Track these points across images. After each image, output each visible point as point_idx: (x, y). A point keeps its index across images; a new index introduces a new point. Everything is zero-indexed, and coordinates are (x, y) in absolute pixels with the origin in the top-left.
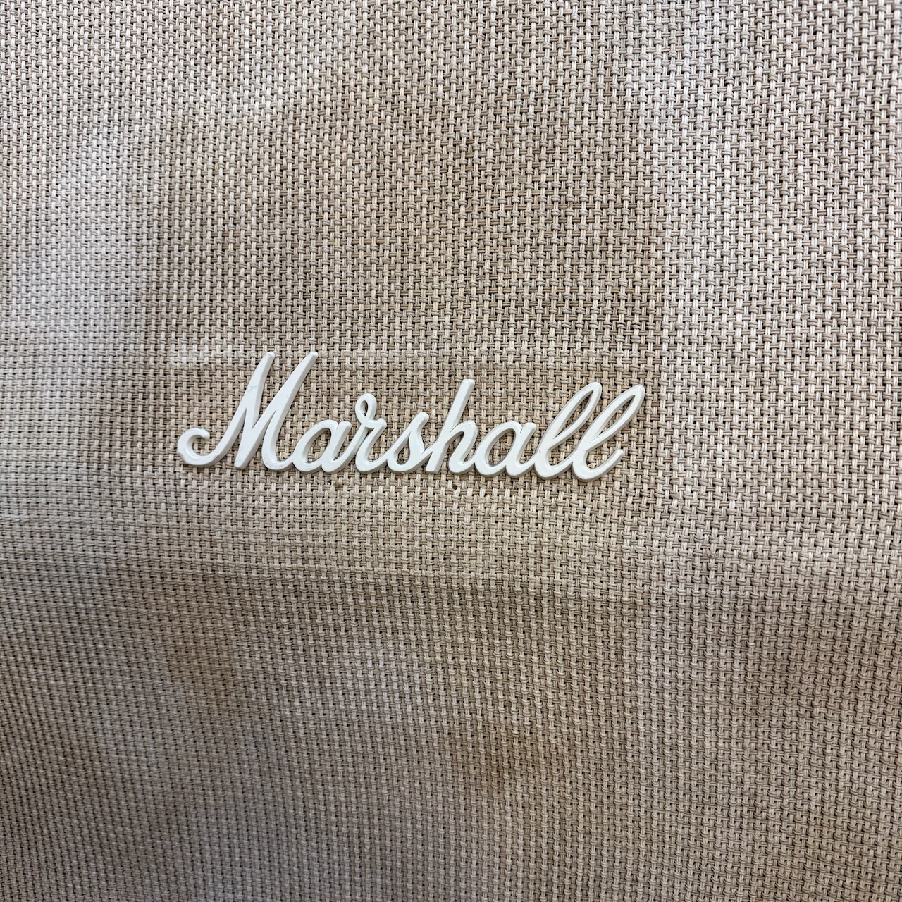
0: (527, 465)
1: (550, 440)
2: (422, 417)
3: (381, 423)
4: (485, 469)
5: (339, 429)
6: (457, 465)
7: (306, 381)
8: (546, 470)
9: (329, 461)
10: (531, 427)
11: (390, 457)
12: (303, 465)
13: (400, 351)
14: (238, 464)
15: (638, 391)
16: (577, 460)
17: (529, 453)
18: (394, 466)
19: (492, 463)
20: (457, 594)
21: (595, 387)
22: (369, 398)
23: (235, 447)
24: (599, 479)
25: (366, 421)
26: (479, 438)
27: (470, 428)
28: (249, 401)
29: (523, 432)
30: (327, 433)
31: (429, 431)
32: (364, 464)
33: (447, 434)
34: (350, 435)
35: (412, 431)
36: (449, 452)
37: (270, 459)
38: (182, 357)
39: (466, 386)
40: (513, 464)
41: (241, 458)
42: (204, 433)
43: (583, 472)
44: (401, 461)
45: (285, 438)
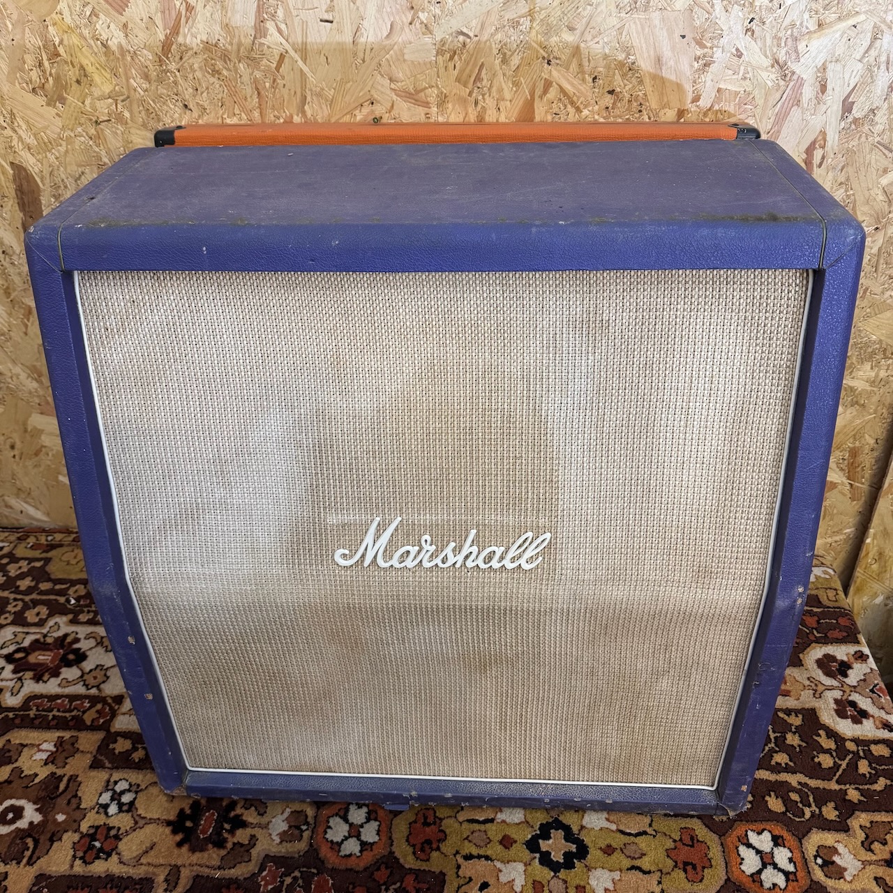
0: (501, 564)
1: (510, 555)
2: (453, 545)
3: (434, 547)
4: (482, 566)
5: (414, 550)
6: (470, 564)
7: (396, 530)
8: (510, 566)
9: (410, 563)
10: (502, 549)
11: (438, 561)
12: (397, 565)
13: (440, 517)
14: (366, 565)
15: (548, 535)
16: (522, 561)
17: (502, 558)
18: (441, 565)
19: (485, 563)
21: (530, 534)
22: (427, 537)
23: (363, 556)
24: (532, 569)
25: (426, 547)
26: (479, 553)
27: (475, 549)
28: (369, 539)
29: (499, 551)
30: (408, 552)
31: (456, 551)
32: (427, 564)
33: (465, 552)
34: (419, 552)
35: (448, 550)
36: (467, 557)
37: (380, 561)
38: (333, 519)
39: (474, 532)
40: (495, 564)
41: (366, 563)
42: (347, 552)
43: (526, 567)
44: (443, 562)
45: (388, 554)
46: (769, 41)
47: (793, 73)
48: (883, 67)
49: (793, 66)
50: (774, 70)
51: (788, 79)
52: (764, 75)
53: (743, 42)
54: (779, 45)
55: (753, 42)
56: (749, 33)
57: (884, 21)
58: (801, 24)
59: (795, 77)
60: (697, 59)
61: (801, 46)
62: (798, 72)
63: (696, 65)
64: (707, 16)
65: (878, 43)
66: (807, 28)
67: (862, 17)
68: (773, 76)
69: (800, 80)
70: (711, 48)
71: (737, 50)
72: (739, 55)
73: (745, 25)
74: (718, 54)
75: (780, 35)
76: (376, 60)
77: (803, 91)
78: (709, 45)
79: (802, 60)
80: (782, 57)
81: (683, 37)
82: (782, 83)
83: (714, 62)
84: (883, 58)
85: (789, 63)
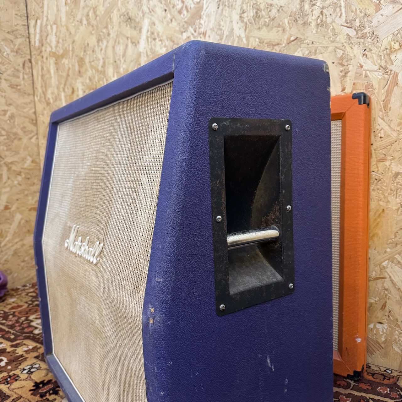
46: (375, 58)
47: (391, 70)
49: (390, 67)
50: (380, 71)
51: (389, 74)
52: (376, 73)
53: (362, 60)
54: (381, 59)
55: (367, 60)
56: (365, 56)
58: (391, 48)
59: (393, 72)
60: (341, 72)
61: (393, 57)
62: (394, 70)
63: (341, 74)
64: (343, 52)
66: (394, 48)
68: (381, 74)
69: (396, 73)
70: (347, 65)
71: (360, 64)
72: (362, 66)
73: (362, 53)
74: (351, 68)
75: (381, 53)
77: (399, 78)
78: (346, 64)
79: (394, 64)
80: (383, 64)
81: (333, 63)
82: (386, 76)
83: (349, 71)
85: (388, 66)
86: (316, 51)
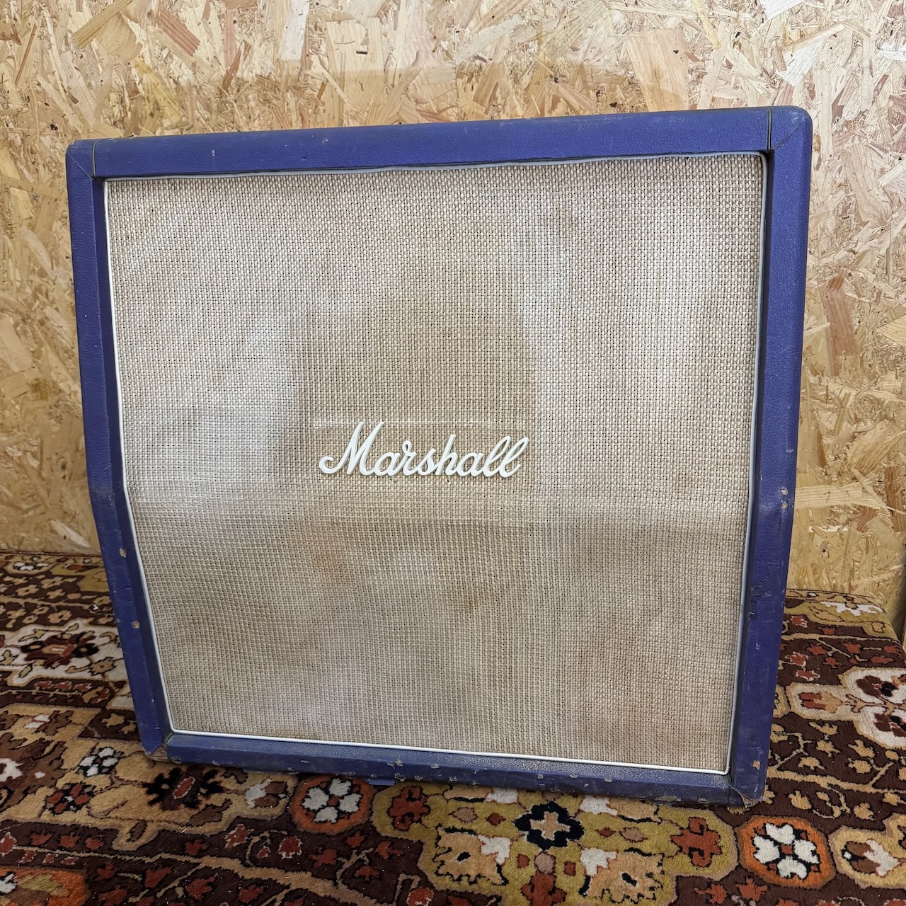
0: (480, 472)
1: (489, 461)
2: (433, 451)
3: (414, 454)
4: (462, 473)
5: (395, 457)
6: (449, 472)
7: (378, 435)
8: (488, 473)
9: (391, 471)
10: (481, 455)
11: (419, 469)
12: (379, 473)
13: (422, 421)
14: (349, 472)
15: (526, 440)
16: (501, 469)
17: (480, 466)
18: (421, 473)
19: (464, 471)
20: (450, 527)
21: (508, 438)
22: (408, 442)
23: (346, 464)
24: (511, 477)
25: (407, 453)
26: (458, 460)
27: (454, 456)
28: (352, 444)
29: (478, 457)
30: (390, 458)
31: (436, 457)
32: (407, 472)
33: (444, 458)
34: (400, 459)
35: (429, 457)
36: (446, 465)
37: (363, 470)
38: (319, 424)
39: (452, 437)
40: (474, 471)
41: (349, 471)
42: (331, 459)
43: (504, 474)
44: (424, 470)
45: (370, 461)
46: (756, 53)
47: (782, 81)
48: (867, 72)
49: (781, 74)
50: (763, 79)
51: (777, 86)
52: (755, 83)
53: (731, 54)
54: (765, 56)
55: (741, 54)
56: (737, 46)
57: (862, 30)
58: (785, 36)
59: (784, 85)
60: (691, 71)
61: (786, 56)
62: (786, 80)
63: (690, 77)
64: (696, 32)
65: (859, 50)
66: (790, 39)
67: (841, 27)
68: (763, 85)
69: (789, 87)
70: (703, 61)
71: (727, 61)
72: (729, 66)
73: (732, 39)
74: (709, 67)
75: (766, 46)
76: (404, 85)
77: (793, 97)
78: (701, 58)
79: (788, 68)
80: (770, 68)
81: (676, 52)
82: (772, 90)
83: (706, 73)
84: (866, 64)
85: (777, 72)
86: (642, 21)
